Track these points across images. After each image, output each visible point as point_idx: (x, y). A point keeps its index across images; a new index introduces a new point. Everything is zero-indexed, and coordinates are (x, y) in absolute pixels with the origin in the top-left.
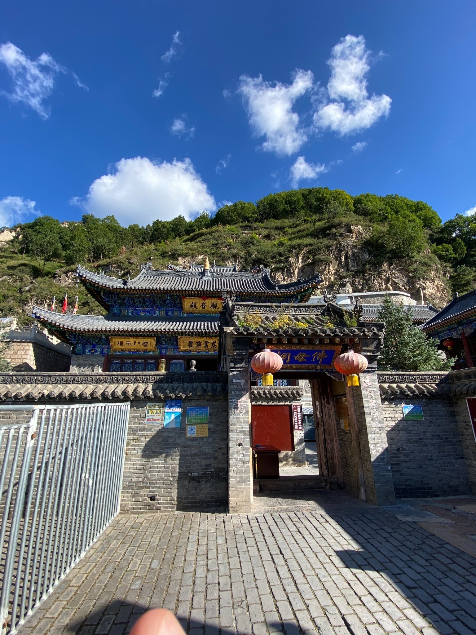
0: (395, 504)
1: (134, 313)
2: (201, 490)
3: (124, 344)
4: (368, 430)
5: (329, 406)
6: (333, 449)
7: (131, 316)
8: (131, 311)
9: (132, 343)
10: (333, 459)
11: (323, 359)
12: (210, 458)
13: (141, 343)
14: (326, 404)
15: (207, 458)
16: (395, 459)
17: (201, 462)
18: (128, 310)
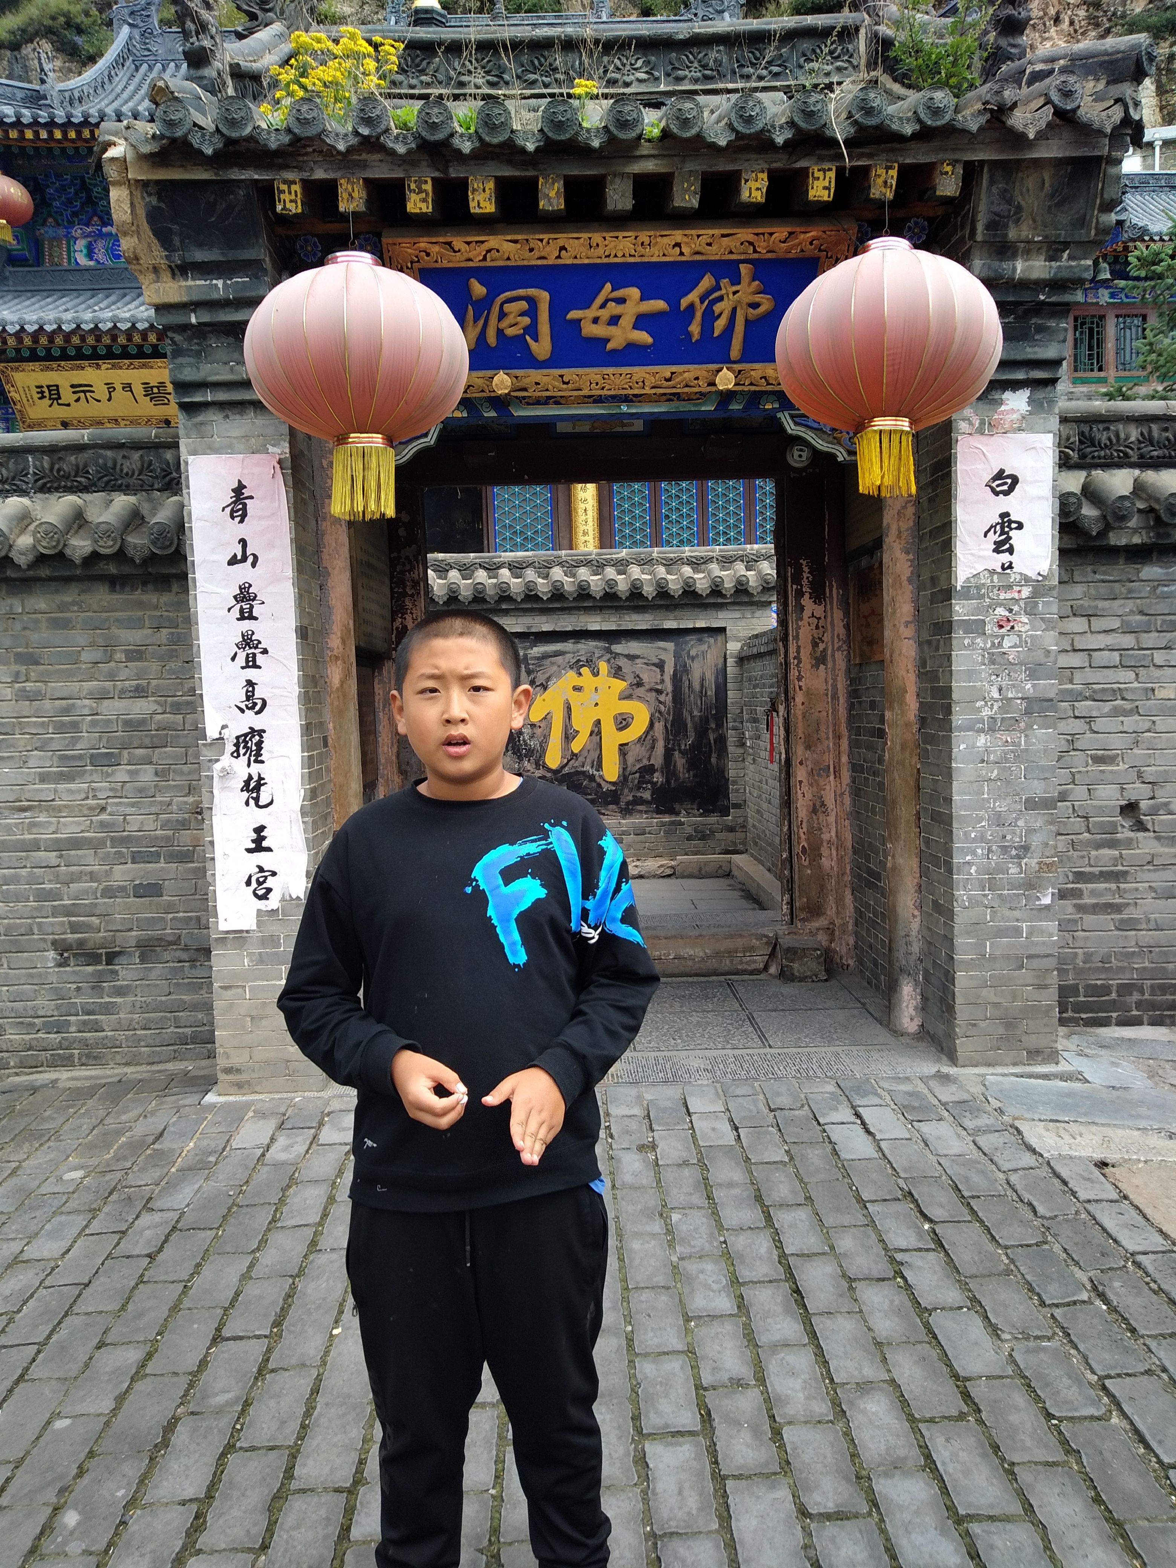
0: (1053, 1056)
1: (100, 255)
2: (120, 992)
3: (67, 395)
4: (958, 718)
5: (819, 611)
6: (818, 808)
7: (88, 269)
8: (81, 244)
9: (101, 392)
10: (814, 851)
11: (748, 323)
12: (154, 858)
13: (139, 390)
14: (806, 601)
15: (136, 858)
16: (1106, 851)
17: (108, 873)
18: (71, 240)
